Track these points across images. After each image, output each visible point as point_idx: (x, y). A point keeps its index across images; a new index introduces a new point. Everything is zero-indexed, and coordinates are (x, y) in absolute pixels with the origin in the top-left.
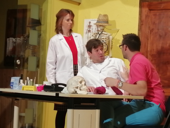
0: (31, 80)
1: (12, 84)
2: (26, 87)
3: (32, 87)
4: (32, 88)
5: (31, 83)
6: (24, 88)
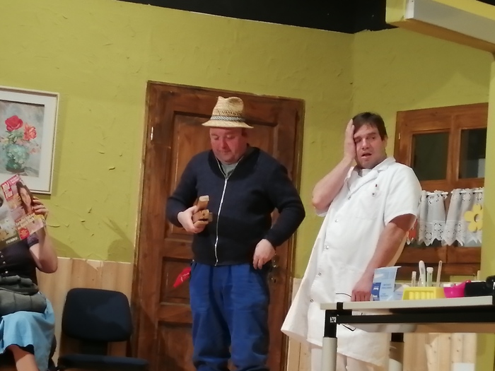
0: (430, 270)
1: (378, 289)
2: (414, 292)
3: (430, 292)
4: (432, 294)
5: (430, 277)
6: (407, 293)
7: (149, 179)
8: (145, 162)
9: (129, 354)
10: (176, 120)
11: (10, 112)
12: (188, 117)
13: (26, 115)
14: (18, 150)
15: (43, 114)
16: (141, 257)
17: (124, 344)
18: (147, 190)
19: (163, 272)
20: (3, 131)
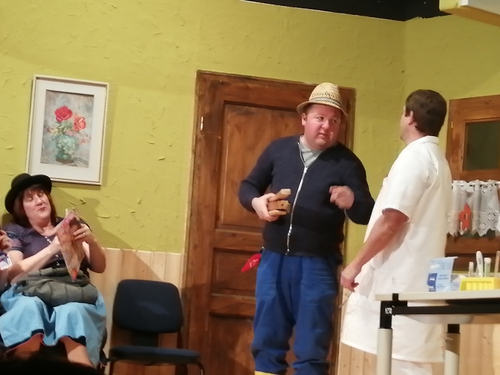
0: (488, 260)
1: (434, 279)
2: (471, 282)
3: (488, 282)
4: (489, 284)
5: (488, 268)
6: (464, 284)
7: (199, 169)
8: (194, 152)
9: (180, 345)
10: (226, 110)
11: (59, 103)
12: (238, 106)
13: (76, 106)
14: (68, 141)
15: (93, 104)
16: (191, 248)
17: (174, 336)
18: (197, 181)
19: (214, 262)
20: (53, 122)
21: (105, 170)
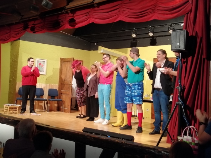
9: (58, 98)
11: (39, 63)
13: (42, 63)
14: (41, 68)
15: (45, 63)
16: (59, 84)
17: (57, 97)
20: (38, 65)
21: (46, 72)
